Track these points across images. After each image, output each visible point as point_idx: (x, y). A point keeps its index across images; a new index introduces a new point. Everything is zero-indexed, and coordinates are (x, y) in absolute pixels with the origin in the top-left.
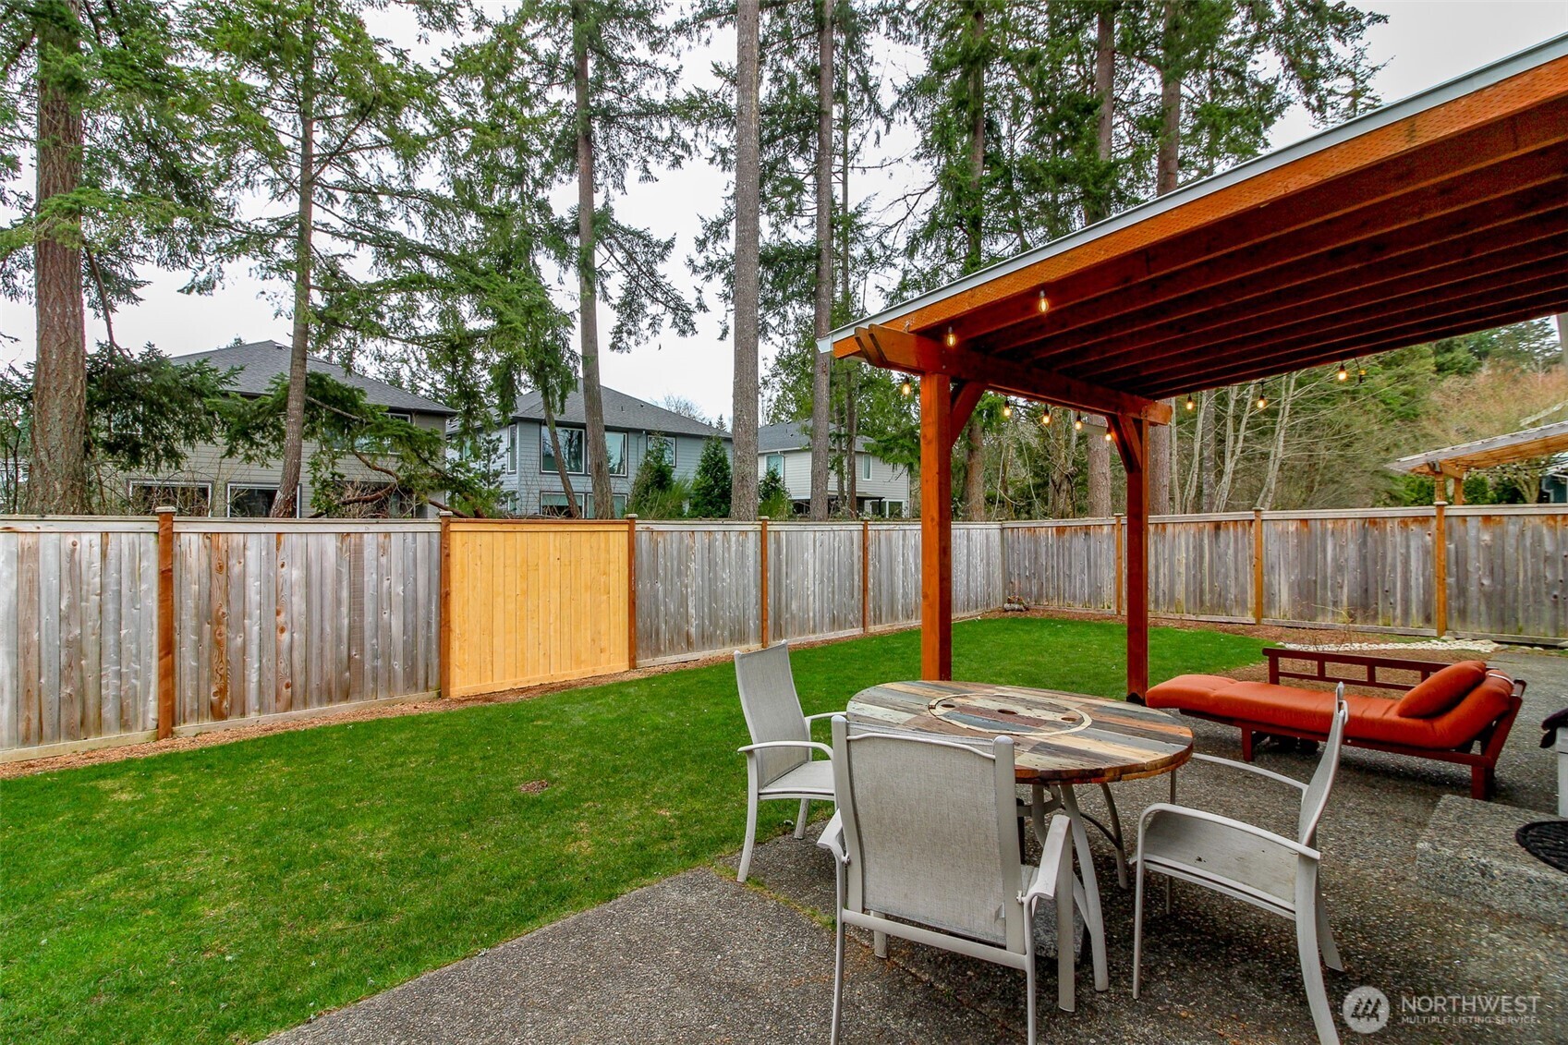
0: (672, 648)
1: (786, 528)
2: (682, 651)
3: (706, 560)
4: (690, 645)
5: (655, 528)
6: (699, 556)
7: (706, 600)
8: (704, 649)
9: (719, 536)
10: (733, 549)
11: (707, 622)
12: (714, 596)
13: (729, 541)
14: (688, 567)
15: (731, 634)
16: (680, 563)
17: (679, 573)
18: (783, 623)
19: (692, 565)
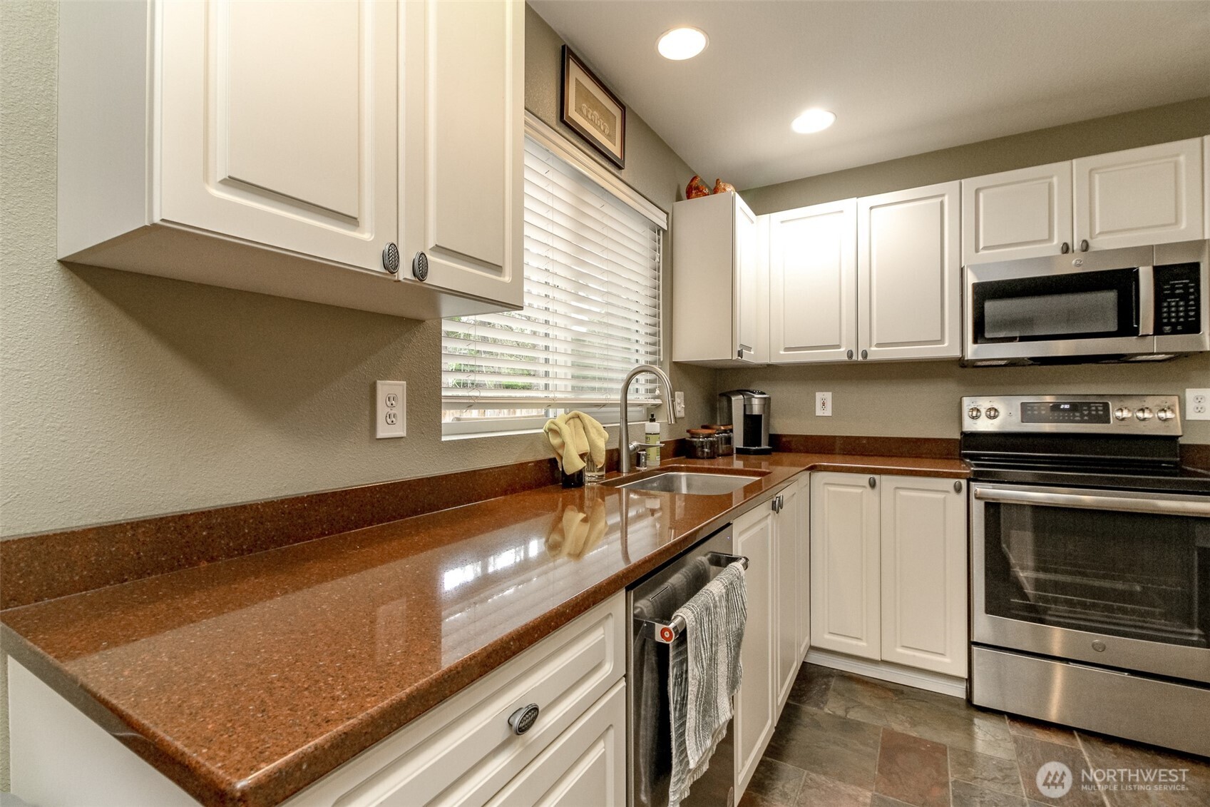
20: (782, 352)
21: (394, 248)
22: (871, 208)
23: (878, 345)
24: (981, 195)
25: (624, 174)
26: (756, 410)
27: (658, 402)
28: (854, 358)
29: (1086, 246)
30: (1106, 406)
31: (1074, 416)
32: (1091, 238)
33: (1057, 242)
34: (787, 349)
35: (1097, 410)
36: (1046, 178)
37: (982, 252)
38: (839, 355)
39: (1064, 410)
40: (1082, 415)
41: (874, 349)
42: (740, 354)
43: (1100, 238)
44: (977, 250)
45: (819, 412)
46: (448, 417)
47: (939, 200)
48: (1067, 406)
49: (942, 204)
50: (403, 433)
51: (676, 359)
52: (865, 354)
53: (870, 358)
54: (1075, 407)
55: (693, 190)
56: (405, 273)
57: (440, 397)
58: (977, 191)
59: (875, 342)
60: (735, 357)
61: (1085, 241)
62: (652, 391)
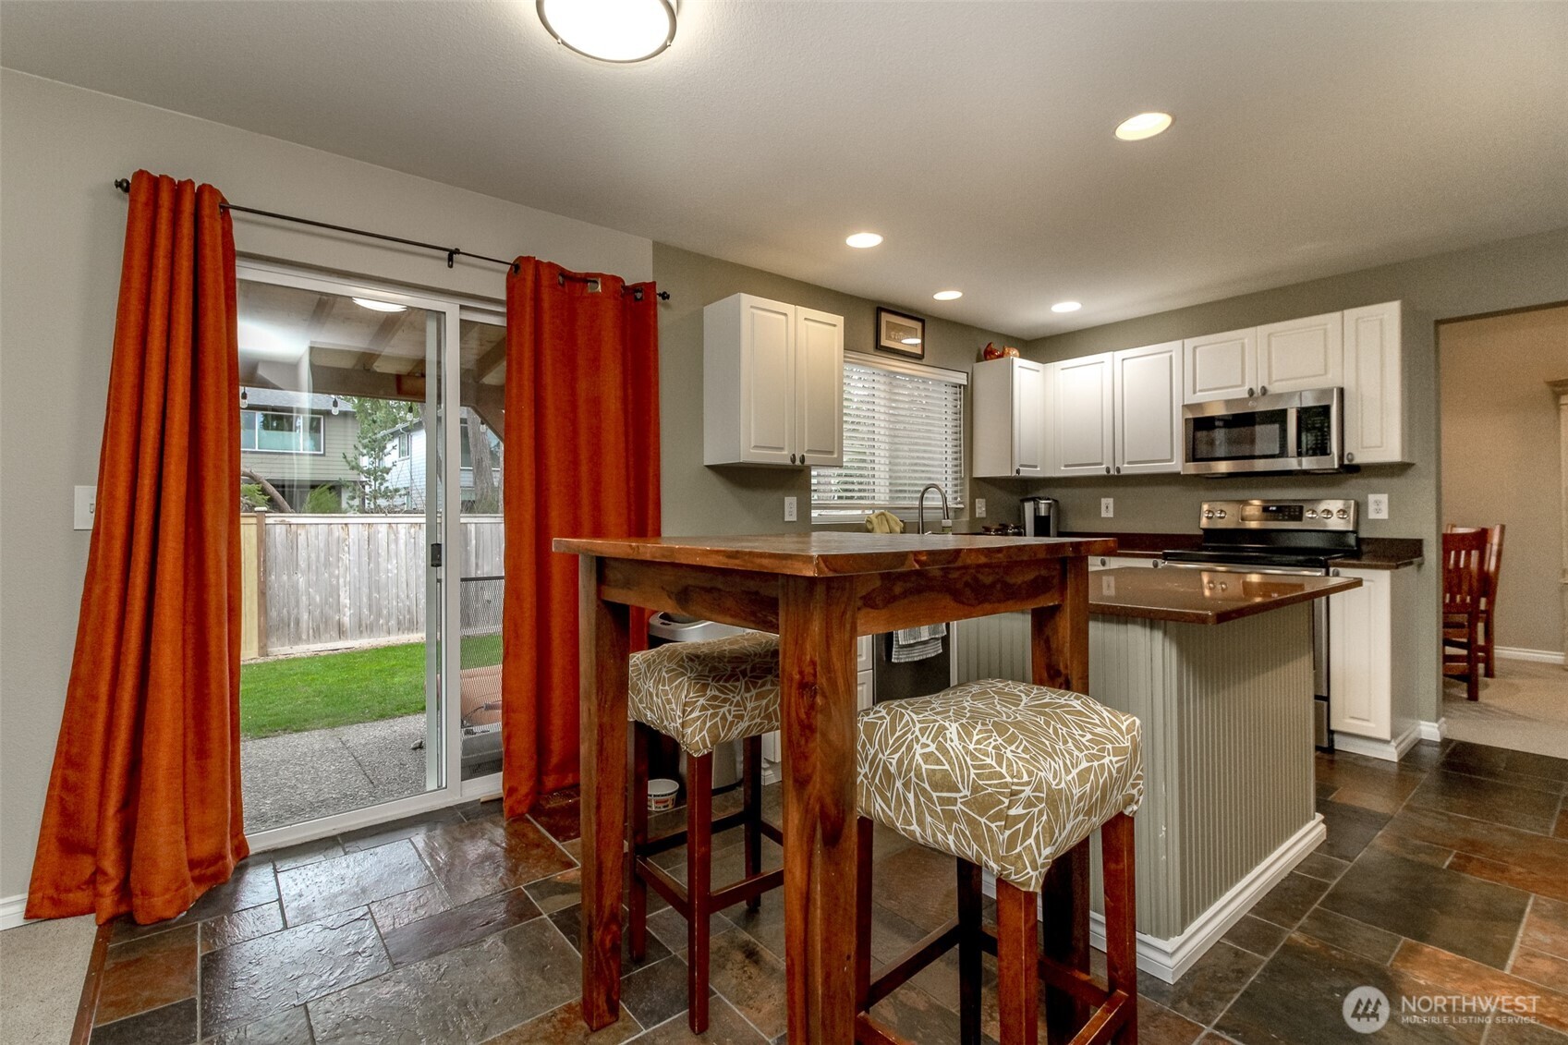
0: (317, 634)
1: (475, 520)
2: (332, 639)
3: (364, 553)
4: (341, 632)
5: (293, 521)
6: (354, 549)
7: (365, 590)
8: (361, 637)
9: (384, 529)
10: (402, 542)
11: (366, 611)
12: (374, 586)
13: (396, 533)
14: (339, 559)
15: (399, 623)
16: (328, 554)
17: (327, 564)
18: (472, 612)
19: (345, 557)
20: (1063, 468)
21: (794, 455)
22: (1123, 360)
23: (1129, 463)
24: (1198, 351)
25: (924, 361)
26: (1043, 513)
27: (962, 506)
28: (1112, 472)
29: (1264, 391)
30: (1301, 508)
31: (1278, 516)
32: (1270, 383)
33: (1247, 388)
34: (1066, 466)
35: (1295, 511)
36: (1241, 339)
37: (1198, 394)
38: (1101, 471)
39: (1272, 511)
40: (1284, 516)
41: (1126, 465)
42: (1018, 471)
43: (1277, 384)
44: (1195, 392)
45: (1104, 514)
46: (815, 513)
47: (1168, 355)
48: (1274, 508)
49: (1171, 357)
50: (795, 519)
51: (974, 476)
52: (1118, 470)
53: (1122, 473)
54: (1280, 509)
55: (988, 354)
56: (798, 462)
57: (811, 504)
58: (1195, 348)
59: (1126, 461)
60: (1014, 474)
61: (1263, 388)
62: (956, 499)
